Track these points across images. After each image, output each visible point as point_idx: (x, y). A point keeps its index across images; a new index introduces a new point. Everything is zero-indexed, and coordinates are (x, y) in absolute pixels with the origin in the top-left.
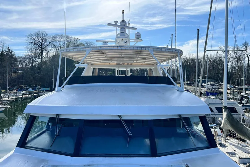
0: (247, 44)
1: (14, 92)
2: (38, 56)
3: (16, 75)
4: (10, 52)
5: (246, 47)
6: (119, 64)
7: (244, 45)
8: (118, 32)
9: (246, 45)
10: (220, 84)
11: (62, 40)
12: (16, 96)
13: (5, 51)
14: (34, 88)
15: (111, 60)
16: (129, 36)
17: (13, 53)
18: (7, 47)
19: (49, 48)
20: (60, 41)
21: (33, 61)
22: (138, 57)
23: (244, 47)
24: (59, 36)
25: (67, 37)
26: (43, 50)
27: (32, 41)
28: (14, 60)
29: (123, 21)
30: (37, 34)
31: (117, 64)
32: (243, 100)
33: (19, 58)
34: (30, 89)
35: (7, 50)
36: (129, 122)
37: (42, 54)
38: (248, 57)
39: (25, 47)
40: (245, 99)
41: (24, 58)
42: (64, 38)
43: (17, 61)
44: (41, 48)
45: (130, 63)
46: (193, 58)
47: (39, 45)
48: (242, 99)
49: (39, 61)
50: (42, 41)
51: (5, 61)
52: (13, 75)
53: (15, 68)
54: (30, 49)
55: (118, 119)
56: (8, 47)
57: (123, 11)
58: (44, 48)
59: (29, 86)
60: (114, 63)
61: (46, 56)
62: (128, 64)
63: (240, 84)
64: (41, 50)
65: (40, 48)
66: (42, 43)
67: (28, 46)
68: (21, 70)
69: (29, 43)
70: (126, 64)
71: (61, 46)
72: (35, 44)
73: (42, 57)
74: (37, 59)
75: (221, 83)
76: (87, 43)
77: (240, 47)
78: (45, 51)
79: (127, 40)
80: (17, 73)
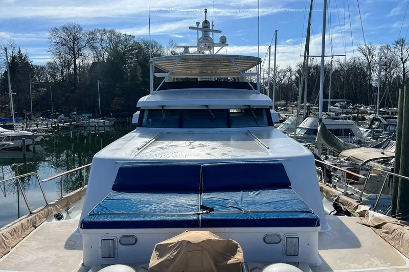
0: (403, 41)
1: (42, 120)
2: (69, 64)
4: (23, 58)
5: (401, 46)
6: (202, 73)
7: (397, 43)
8: (200, 36)
9: (401, 43)
10: (356, 106)
11: (105, 37)
14: (67, 114)
15: (194, 68)
16: (212, 40)
17: (27, 60)
18: (18, 50)
19: (87, 52)
20: (102, 40)
22: (223, 65)
23: (398, 46)
24: (99, 31)
25: (112, 32)
27: (58, 40)
29: (206, 22)
30: (65, 29)
31: (200, 73)
32: (374, 124)
33: (37, 67)
34: (62, 116)
35: (17, 56)
37: (75, 61)
38: (404, 63)
39: (47, 49)
40: (377, 123)
42: (108, 34)
44: (74, 52)
45: (214, 72)
46: (317, 65)
47: (69, 46)
48: (372, 123)
50: (75, 40)
54: (59, 55)
55: (206, 108)
56: (20, 50)
57: (206, 9)
59: (59, 111)
60: (197, 71)
61: (81, 64)
62: (212, 72)
63: (386, 106)
64: (74, 54)
65: (72, 52)
66: (74, 43)
67: (52, 49)
68: (44, 87)
69: (53, 43)
70: (209, 72)
71: (103, 49)
72: (63, 45)
73: (75, 66)
74: (67, 68)
75: (358, 104)
76: (145, 43)
77: (392, 46)
78: (79, 56)
79: (211, 45)
80: (38, 91)
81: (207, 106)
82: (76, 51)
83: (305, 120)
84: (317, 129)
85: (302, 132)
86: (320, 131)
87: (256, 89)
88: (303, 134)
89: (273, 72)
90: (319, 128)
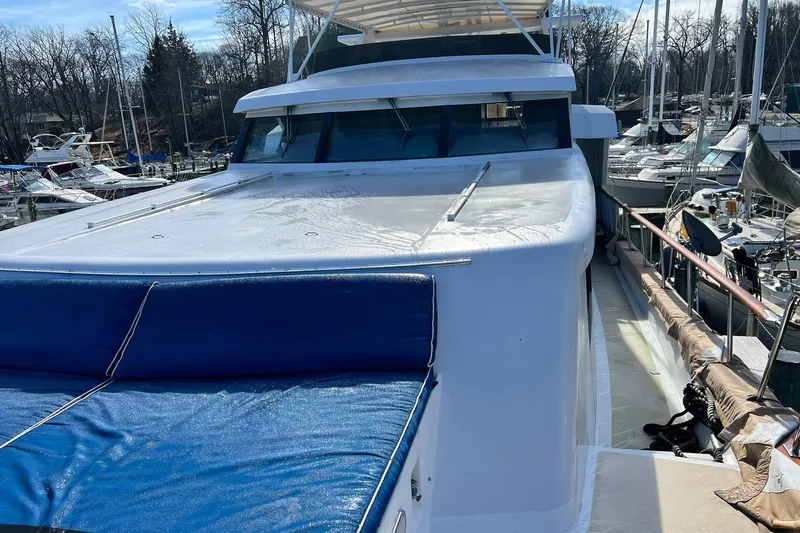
1: (206, 155)
2: (256, 44)
3: (202, 108)
4: (178, 39)
12: (211, 165)
13: (164, 37)
17: (186, 41)
18: (168, 25)
19: (284, 16)
21: (244, 62)
26: (266, 25)
28: (190, 65)
33: (205, 55)
35: (167, 35)
36: (409, 113)
37: (266, 37)
39: (217, 19)
41: (217, 57)
43: (200, 67)
44: (261, 17)
47: (252, 7)
49: (259, 62)
51: (168, 66)
52: (196, 107)
53: (197, 88)
54: (232, 25)
56: (171, 25)
58: (269, 17)
61: (279, 43)
64: (262, 23)
65: (258, 20)
66: (261, 2)
67: (223, 17)
68: (215, 93)
69: (225, 5)
72: (242, 6)
73: (266, 48)
74: (253, 53)
78: (273, 26)
80: (205, 102)
81: (391, 101)
82: (265, 16)
83: (731, 133)
84: (745, 153)
85: (722, 161)
86: (750, 156)
87: (547, 50)
88: (722, 165)
89: (679, 28)
90: (748, 150)
